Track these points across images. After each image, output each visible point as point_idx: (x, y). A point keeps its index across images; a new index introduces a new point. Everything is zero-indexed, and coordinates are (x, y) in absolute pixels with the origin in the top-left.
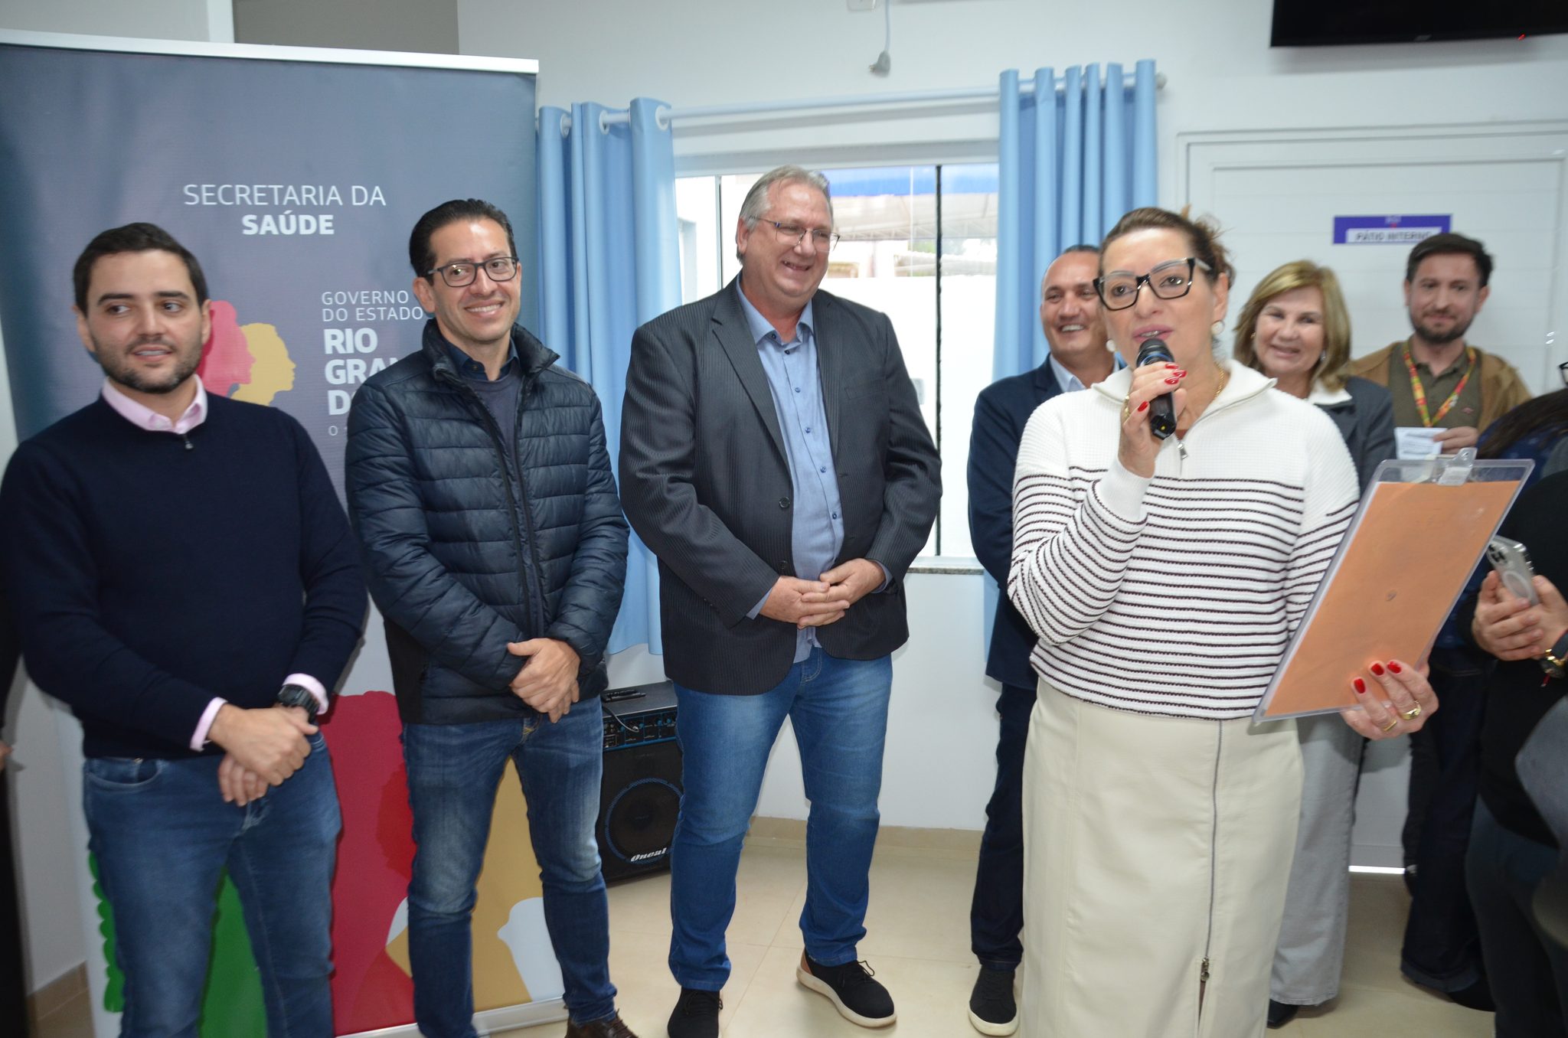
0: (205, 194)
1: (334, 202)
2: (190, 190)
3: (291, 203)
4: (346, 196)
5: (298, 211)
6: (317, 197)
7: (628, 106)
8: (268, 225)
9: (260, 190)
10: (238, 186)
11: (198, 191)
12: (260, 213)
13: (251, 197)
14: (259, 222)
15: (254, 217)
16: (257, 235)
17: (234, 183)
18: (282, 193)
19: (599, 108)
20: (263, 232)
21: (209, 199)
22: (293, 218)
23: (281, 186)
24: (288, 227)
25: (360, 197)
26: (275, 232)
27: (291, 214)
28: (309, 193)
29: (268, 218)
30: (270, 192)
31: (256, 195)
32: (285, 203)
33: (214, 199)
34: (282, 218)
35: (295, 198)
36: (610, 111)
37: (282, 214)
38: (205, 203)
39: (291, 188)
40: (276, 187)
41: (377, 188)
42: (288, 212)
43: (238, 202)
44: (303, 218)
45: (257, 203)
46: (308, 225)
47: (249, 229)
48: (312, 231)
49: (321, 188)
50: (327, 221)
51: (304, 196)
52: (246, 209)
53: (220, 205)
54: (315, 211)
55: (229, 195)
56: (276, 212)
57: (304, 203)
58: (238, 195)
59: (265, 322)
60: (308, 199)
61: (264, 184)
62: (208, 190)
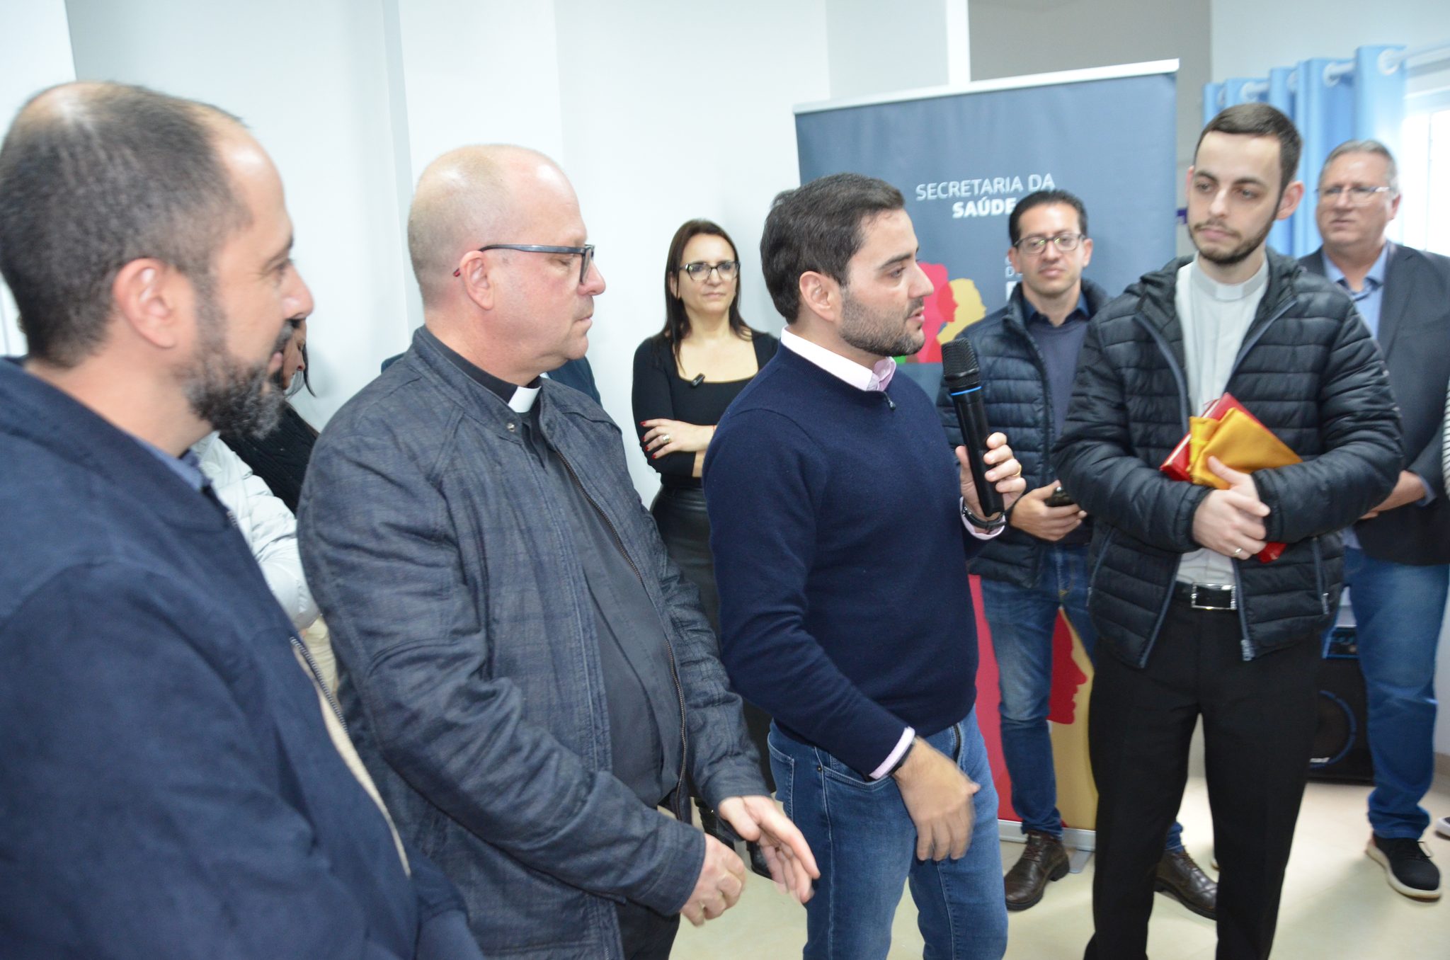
0: (930, 191)
1: (1016, 190)
2: (921, 189)
3: (986, 193)
4: (1025, 183)
5: (991, 197)
6: (1004, 186)
7: (1351, 55)
8: (971, 209)
9: (966, 185)
10: (951, 184)
11: (925, 189)
12: (965, 201)
13: (959, 190)
14: (964, 207)
15: (960, 204)
16: (962, 219)
17: (949, 181)
18: (980, 186)
19: (1324, 62)
20: (967, 214)
21: (932, 194)
22: (987, 203)
23: (980, 180)
24: (984, 209)
25: (1035, 183)
26: (975, 214)
27: (988, 199)
28: (1000, 184)
29: (971, 204)
30: (972, 186)
31: (963, 189)
32: (983, 191)
33: (935, 193)
34: (980, 203)
35: (989, 188)
36: (1340, 62)
37: (980, 199)
38: (930, 197)
39: (987, 182)
40: (976, 182)
41: (1048, 176)
42: (984, 198)
43: (951, 194)
44: (995, 202)
45: (964, 194)
46: (998, 208)
47: (958, 212)
48: (1000, 211)
49: (1008, 180)
50: (1012, 203)
51: (996, 187)
52: (955, 199)
53: (938, 199)
54: (1003, 196)
55: (945, 190)
56: (976, 199)
57: (996, 191)
58: (951, 190)
59: (966, 277)
60: (998, 190)
61: (968, 179)
62: (932, 188)
